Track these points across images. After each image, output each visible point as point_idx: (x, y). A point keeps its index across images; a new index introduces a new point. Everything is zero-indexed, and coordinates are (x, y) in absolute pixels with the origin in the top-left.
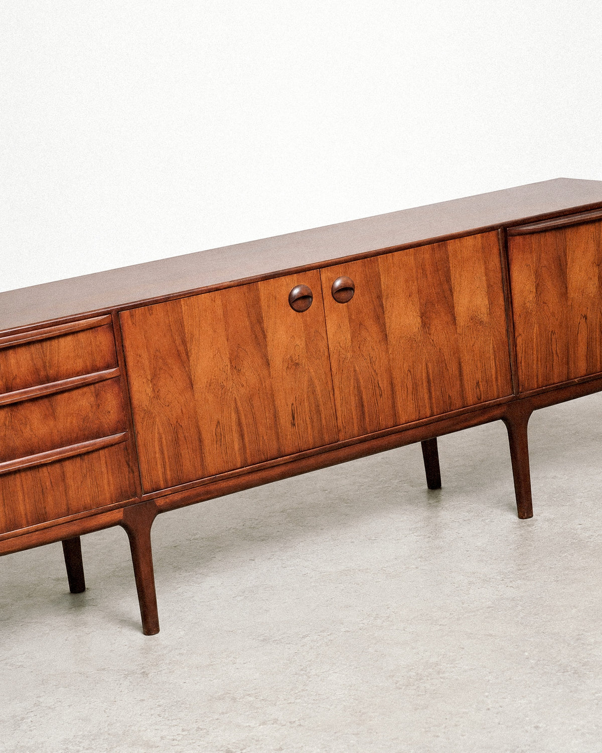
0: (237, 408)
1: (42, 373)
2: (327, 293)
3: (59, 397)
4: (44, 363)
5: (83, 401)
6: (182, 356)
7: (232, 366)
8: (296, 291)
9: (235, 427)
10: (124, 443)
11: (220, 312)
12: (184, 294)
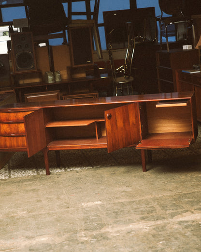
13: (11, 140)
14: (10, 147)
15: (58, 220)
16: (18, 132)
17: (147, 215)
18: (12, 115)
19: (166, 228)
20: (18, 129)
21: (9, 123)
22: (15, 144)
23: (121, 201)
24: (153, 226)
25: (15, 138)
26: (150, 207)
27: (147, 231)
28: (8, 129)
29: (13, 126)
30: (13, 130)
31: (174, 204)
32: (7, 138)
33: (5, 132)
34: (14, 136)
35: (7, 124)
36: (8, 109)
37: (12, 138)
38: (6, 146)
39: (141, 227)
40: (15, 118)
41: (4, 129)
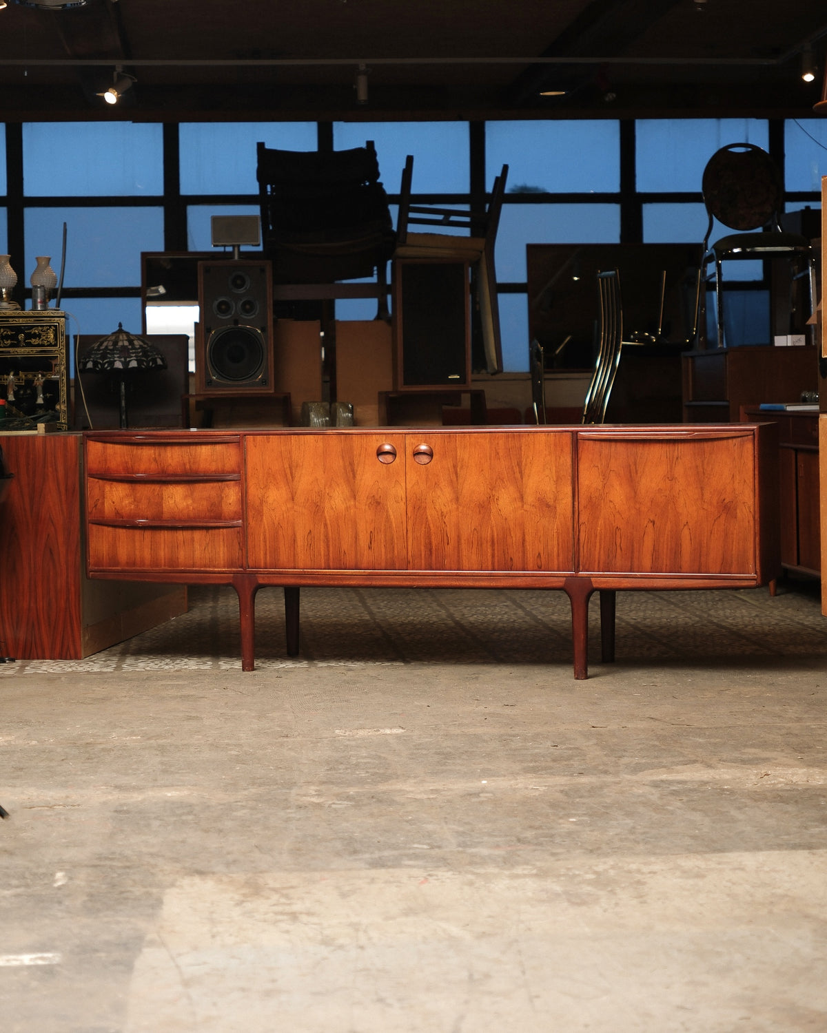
0: (326, 524)
1: (187, 467)
2: (409, 452)
3: (197, 485)
4: (190, 460)
6: (289, 477)
9: (322, 538)
10: (239, 528)
13: (134, 541)
14: (128, 564)
15: (238, 760)
16: (159, 516)
17: (551, 764)
18: (147, 453)
19: (605, 790)
20: (160, 504)
21: (131, 481)
22: (147, 555)
23: (471, 731)
24: (562, 785)
25: (148, 534)
26: (566, 749)
27: (537, 794)
28: (126, 502)
29: (145, 491)
30: (143, 506)
31: (654, 746)
32: (121, 532)
33: (117, 513)
34: (144, 528)
35: (126, 486)
36: (134, 431)
37: (137, 533)
38: (114, 560)
39: (520, 786)
40: (153, 466)
41: (114, 503)
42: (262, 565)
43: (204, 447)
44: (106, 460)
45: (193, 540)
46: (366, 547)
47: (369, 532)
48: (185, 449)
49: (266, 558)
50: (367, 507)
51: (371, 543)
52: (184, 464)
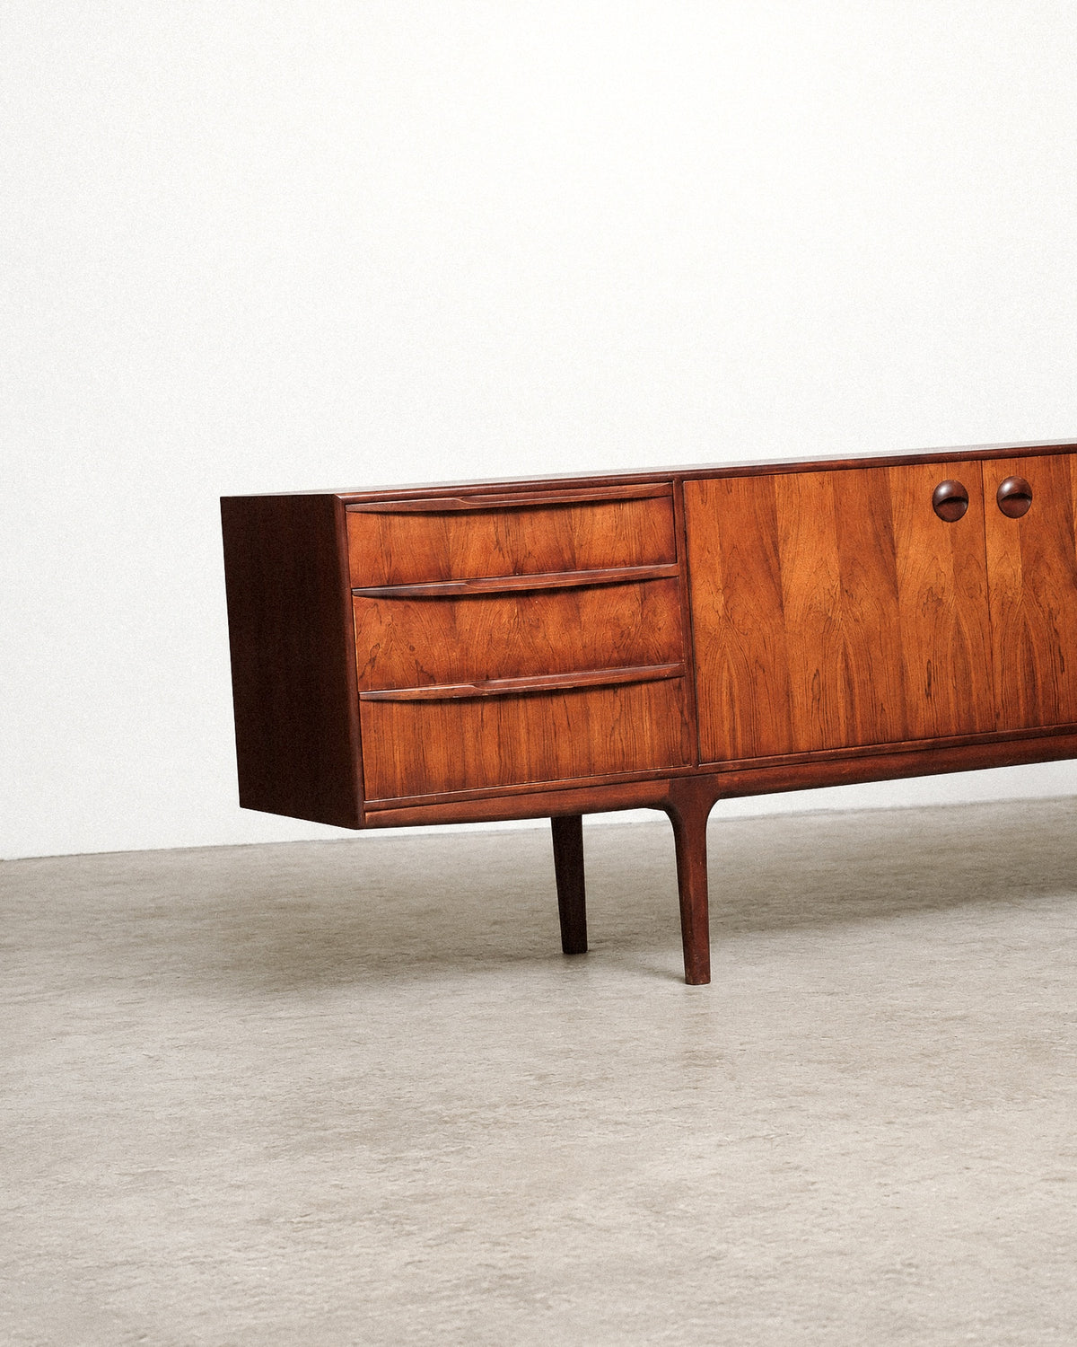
0: (845, 655)
1: (567, 556)
2: (990, 496)
3: (589, 595)
4: (571, 541)
5: (622, 605)
6: (770, 562)
7: (842, 589)
8: (943, 490)
9: (840, 684)
10: (678, 679)
11: (829, 501)
12: (781, 469)
18: (478, 533)
21: (447, 597)
22: (491, 759)
28: (439, 646)
30: (478, 651)
35: (436, 609)
40: (493, 560)
41: (412, 649)
42: (729, 753)
43: (599, 511)
44: (389, 555)
45: (586, 715)
46: (922, 692)
47: (925, 662)
48: (560, 517)
49: (734, 738)
50: (919, 611)
51: (929, 685)
52: (561, 552)
